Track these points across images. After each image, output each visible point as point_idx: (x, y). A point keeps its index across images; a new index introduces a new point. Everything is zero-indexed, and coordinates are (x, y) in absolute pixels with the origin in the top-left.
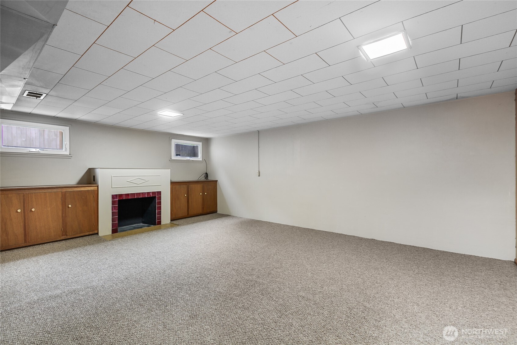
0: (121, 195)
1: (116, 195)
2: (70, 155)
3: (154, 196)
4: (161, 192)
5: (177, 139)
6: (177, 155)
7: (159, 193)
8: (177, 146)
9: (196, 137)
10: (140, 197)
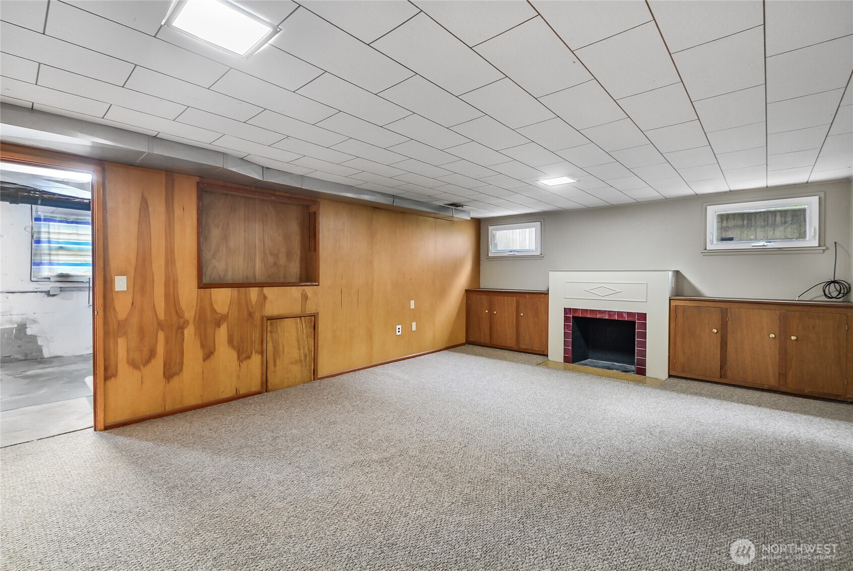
0: (575, 310)
1: (570, 309)
2: (541, 255)
3: (631, 319)
4: (646, 314)
5: (727, 202)
6: (723, 239)
7: (643, 316)
8: (723, 218)
9: (795, 184)
10: (605, 318)
